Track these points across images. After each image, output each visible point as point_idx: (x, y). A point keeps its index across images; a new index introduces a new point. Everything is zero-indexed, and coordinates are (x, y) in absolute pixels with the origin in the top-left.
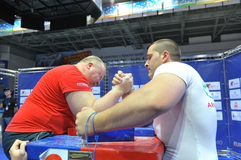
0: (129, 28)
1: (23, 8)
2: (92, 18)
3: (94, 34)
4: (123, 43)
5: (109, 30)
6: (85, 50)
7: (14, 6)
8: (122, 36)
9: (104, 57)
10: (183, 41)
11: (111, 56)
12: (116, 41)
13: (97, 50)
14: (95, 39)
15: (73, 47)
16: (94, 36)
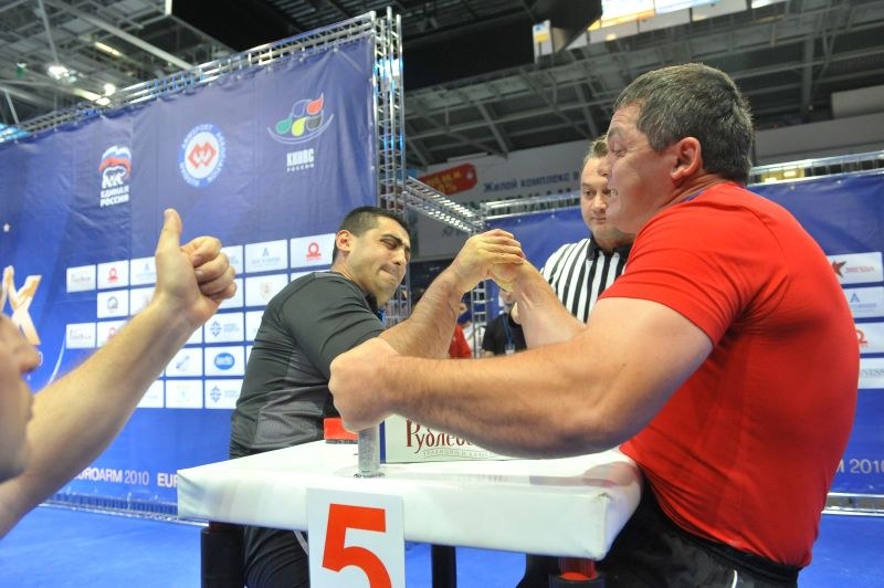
0: (621, 72)
1: (317, 18)
2: (556, 30)
3: (486, 106)
4: (585, 127)
5: (549, 85)
6: (454, 163)
7: (289, 11)
8: (584, 105)
9: (519, 184)
10: (811, 108)
11: (543, 178)
12: (569, 123)
13: (495, 159)
14: (490, 123)
15: (415, 156)
16: (484, 112)
